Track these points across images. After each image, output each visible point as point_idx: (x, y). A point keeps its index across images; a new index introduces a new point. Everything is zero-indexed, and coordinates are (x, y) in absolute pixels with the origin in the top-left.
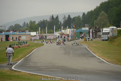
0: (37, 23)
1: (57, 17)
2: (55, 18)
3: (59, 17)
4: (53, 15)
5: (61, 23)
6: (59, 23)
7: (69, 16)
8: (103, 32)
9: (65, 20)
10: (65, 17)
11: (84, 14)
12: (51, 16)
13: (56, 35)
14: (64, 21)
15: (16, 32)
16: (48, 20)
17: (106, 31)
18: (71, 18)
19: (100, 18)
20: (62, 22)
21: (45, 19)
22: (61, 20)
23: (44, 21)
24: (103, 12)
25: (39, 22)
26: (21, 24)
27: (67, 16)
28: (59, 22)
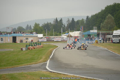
0: (41, 25)
1: (61, 20)
2: (59, 21)
3: (63, 20)
4: (57, 18)
5: (64, 26)
6: (63, 26)
7: (73, 19)
8: (113, 34)
9: (69, 23)
10: (68, 20)
11: (88, 17)
12: (55, 19)
13: (63, 38)
14: (67, 24)
15: (23, 34)
16: (52, 23)
17: (116, 33)
18: (74, 22)
19: (107, 21)
20: (66, 25)
21: (49, 22)
22: (65, 23)
24: (109, 15)
25: (43, 25)
26: (24, 27)
27: (71, 20)
28: (63, 24)
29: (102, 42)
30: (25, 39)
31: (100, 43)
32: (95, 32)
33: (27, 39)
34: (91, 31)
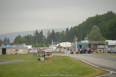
1: (41, 32)
2: (39, 33)
3: (43, 32)
8: (109, 44)
9: (49, 35)
10: (49, 32)
11: (67, 29)
16: (32, 35)
17: (111, 43)
23: (28, 36)
27: (51, 32)
29: (102, 52)
30: (15, 50)
31: (100, 53)
32: (86, 42)
33: (17, 50)
34: (83, 42)
